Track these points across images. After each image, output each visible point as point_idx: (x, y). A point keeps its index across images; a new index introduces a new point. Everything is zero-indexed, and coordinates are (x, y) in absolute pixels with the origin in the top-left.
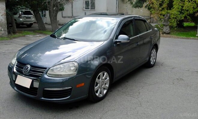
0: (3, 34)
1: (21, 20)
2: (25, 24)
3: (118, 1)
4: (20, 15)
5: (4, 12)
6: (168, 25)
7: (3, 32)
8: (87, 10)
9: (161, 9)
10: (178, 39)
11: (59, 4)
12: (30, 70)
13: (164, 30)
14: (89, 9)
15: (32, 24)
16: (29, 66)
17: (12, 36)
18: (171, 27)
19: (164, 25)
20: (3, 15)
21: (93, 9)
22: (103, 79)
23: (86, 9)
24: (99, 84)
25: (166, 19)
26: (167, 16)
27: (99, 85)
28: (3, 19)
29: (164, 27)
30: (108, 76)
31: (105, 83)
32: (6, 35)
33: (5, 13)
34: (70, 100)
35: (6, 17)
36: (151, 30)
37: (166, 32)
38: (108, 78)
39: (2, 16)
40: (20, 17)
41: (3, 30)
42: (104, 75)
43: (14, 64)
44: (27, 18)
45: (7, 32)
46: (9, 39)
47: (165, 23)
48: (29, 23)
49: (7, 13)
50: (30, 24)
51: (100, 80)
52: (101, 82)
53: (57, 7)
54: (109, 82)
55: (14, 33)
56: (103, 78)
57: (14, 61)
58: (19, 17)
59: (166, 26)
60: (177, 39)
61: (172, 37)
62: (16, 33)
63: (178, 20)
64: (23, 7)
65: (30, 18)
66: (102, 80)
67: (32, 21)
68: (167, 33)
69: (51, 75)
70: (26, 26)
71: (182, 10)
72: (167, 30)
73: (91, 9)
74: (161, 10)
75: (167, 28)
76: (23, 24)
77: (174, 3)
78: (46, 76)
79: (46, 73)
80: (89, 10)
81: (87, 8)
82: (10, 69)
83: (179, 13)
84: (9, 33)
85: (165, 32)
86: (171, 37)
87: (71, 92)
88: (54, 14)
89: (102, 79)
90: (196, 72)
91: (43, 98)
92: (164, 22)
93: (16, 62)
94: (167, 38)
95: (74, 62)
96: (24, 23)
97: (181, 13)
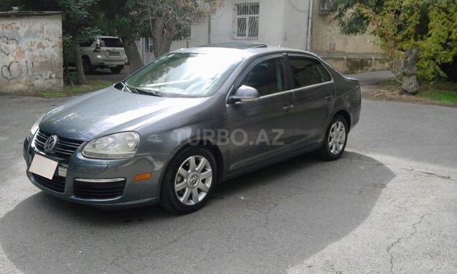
0: (54, 85)
1: (99, 57)
2: (107, 67)
3: (310, 20)
4: (97, 48)
5: (58, 40)
6: (414, 74)
7: (54, 81)
8: (241, 38)
9: (399, 37)
10: (433, 106)
11: (175, 24)
12: (56, 144)
13: (405, 86)
14: (245, 35)
15: (121, 67)
16: (55, 138)
17: (73, 90)
18: (421, 80)
19: (404, 74)
20: (56, 45)
21: (254, 35)
22: (197, 171)
23: (238, 35)
24: (187, 178)
25: (409, 59)
26: (411, 53)
27: (185, 180)
28: (56, 54)
29: (404, 77)
30: (209, 165)
31: (201, 179)
32: (60, 87)
33: (61, 41)
34: (121, 204)
35: (62, 50)
36: (332, 81)
37: (408, 91)
38: (210, 170)
39: (53, 47)
40: (97, 51)
41: (54, 76)
42: (197, 162)
43: (33, 133)
44: (112, 53)
45: (62, 81)
46: (65, 95)
47: (405, 70)
48: (115, 64)
49: (64, 42)
50: (118, 66)
51: (189, 171)
52: (190, 175)
53: (170, 30)
54: (211, 177)
55: (78, 83)
56: (197, 169)
57: (35, 130)
58: (95, 51)
59: (410, 76)
60: (431, 106)
61: (421, 101)
62: (82, 84)
63: (437, 64)
64: (99, 30)
65: (118, 53)
66: (194, 173)
67: (122, 61)
68: (411, 91)
69: (89, 155)
70: (108, 70)
71: (448, 40)
72: (411, 86)
73: (249, 36)
74: (402, 40)
75: (410, 81)
76: (102, 66)
77: (431, 24)
78: (80, 156)
79: (81, 151)
80: (244, 38)
81: (241, 33)
82: (27, 143)
83: (440, 48)
84: (67, 82)
85: (406, 89)
86: (417, 101)
87: (123, 187)
88: (163, 46)
89: (193, 170)
90: (426, 175)
91: (73, 197)
92: (405, 67)
93: (38, 131)
94: (408, 104)
95: (132, 133)
96: (106, 63)
97: (445, 46)
